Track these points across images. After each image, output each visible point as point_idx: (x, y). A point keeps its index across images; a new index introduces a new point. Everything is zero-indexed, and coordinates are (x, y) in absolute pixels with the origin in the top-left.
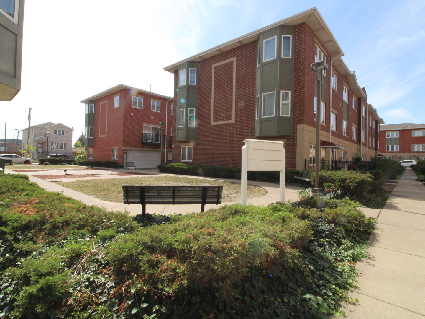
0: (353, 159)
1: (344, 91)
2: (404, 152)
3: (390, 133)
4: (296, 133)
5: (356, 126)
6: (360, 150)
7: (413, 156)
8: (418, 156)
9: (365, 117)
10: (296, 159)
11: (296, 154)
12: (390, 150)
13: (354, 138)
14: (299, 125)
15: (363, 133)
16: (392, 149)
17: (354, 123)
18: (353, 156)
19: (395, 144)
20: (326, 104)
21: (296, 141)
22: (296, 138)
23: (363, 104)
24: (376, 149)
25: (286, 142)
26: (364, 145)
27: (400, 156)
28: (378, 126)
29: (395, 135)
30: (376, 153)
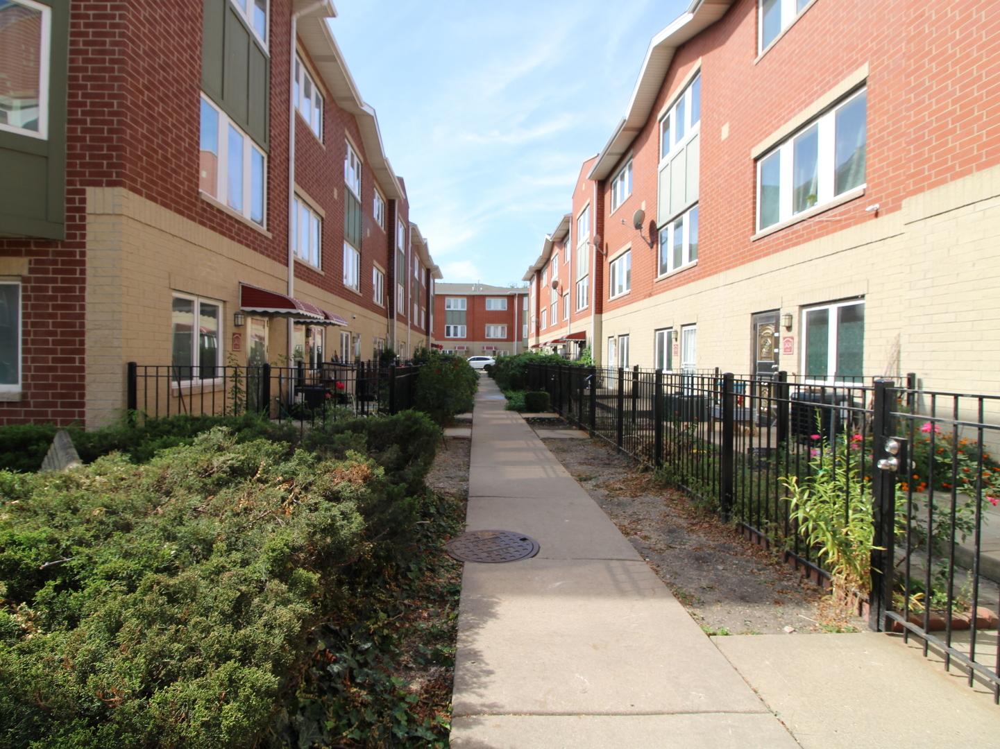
0: (375, 356)
1: (347, 163)
2: (473, 340)
3: (452, 300)
4: (83, 227)
5: (384, 271)
6: (392, 333)
7: (487, 348)
8: (495, 348)
9: (403, 251)
10: (82, 361)
11: (82, 334)
12: (452, 336)
13: (378, 300)
14: (98, 190)
15: (399, 290)
16: (455, 334)
17: (379, 262)
18: (376, 346)
19: (460, 324)
20: (269, 157)
21: (83, 272)
22: (83, 254)
23: (398, 217)
24: (427, 333)
25: (31, 271)
26: (403, 319)
27: (467, 348)
28: (432, 281)
29: (458, 305)
30: (428, 340)
